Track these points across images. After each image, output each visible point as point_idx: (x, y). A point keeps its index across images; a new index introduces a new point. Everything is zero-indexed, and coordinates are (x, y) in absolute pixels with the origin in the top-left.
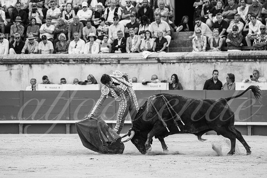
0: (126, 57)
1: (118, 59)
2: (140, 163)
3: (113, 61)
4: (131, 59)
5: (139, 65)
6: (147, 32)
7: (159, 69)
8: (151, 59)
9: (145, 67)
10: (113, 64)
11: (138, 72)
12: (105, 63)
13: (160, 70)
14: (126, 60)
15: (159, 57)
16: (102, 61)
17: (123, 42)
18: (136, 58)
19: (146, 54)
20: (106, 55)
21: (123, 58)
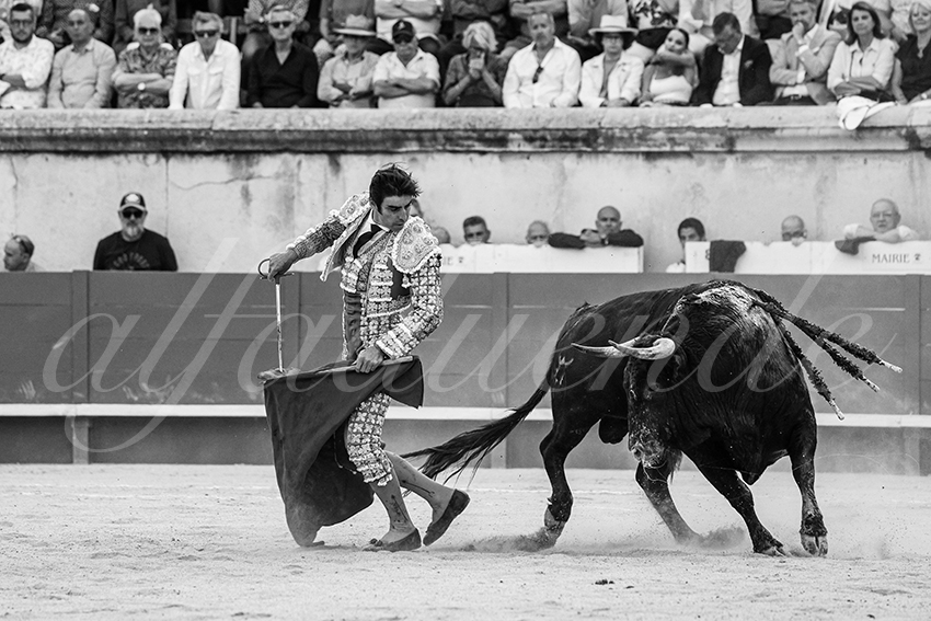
0: (761, 125)
1: (728, 133)
2: (824, 606)
3: (702, 141)
4: (786, 133)
5: (822, 163)
6: (856, 13)
7: (912, 178)
8: (876, 133)
9: (849, 168)
10: (704, 156)
11: (819, 191)
12: (667, 148)
13: (918, 183)
14: (761, 138)
15: (914, 124)
16: (655, 140)
18: (809, 128)
19: (853, 110)
20: (672, 115)
21: (748, 128)
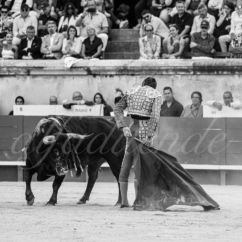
0: (39, 66)
1: (28, 69)
2: (60, 226)
3: (19, 71)
4: (47, 69)
5: (59, 79)
6: (72, 29)
7: (89, 84)
8: (77, 69)
9: (68, 81)
10: (20, 76)
11: (58, 88)
12: (7, 74)
13: (91, 86)
14: (39, 70)
15: (89, 66)
16: (3, 71)
17: (34, 44)
18: (54, 67)
19: (69, 61)
20: (9, 62)
21: (34, 67)
